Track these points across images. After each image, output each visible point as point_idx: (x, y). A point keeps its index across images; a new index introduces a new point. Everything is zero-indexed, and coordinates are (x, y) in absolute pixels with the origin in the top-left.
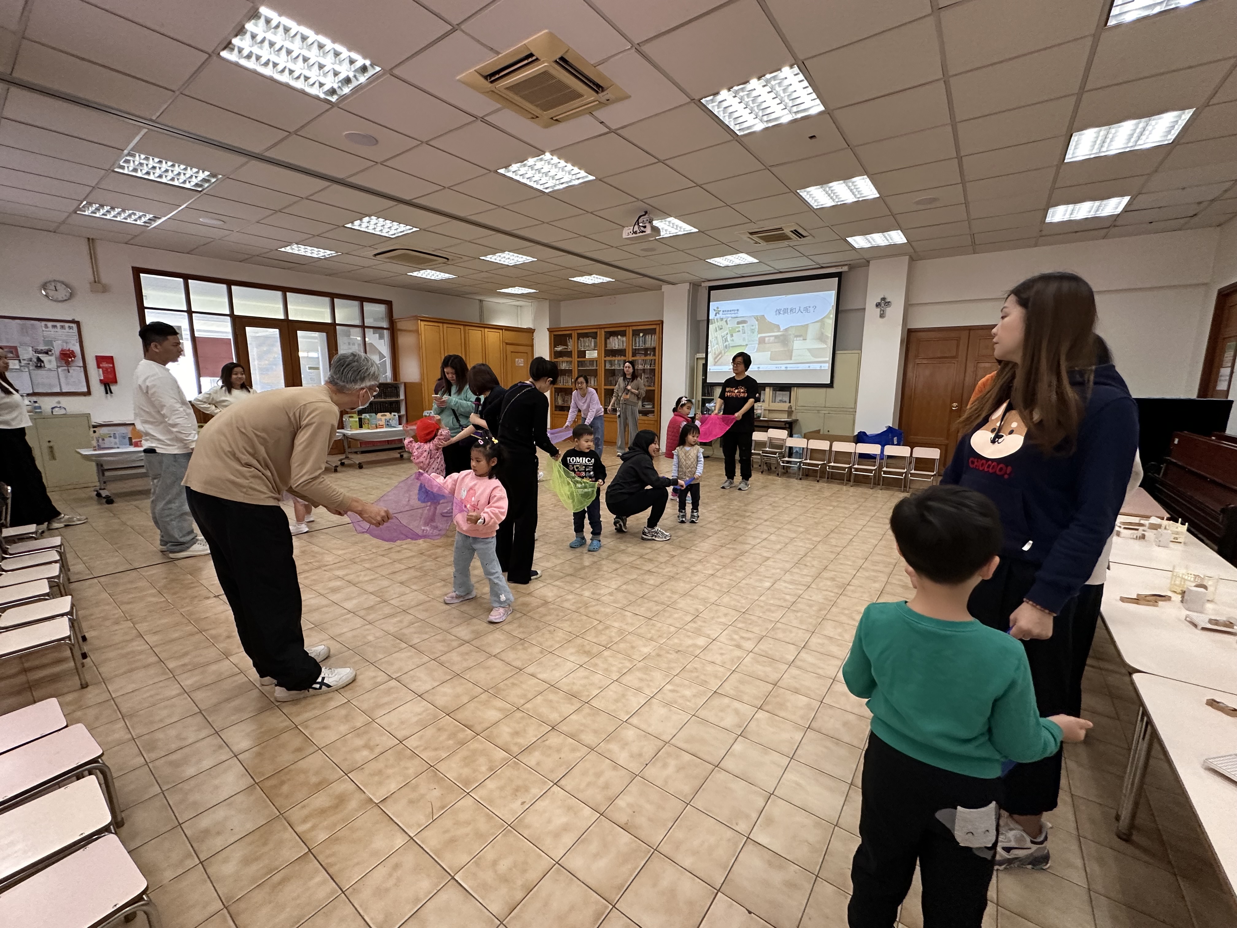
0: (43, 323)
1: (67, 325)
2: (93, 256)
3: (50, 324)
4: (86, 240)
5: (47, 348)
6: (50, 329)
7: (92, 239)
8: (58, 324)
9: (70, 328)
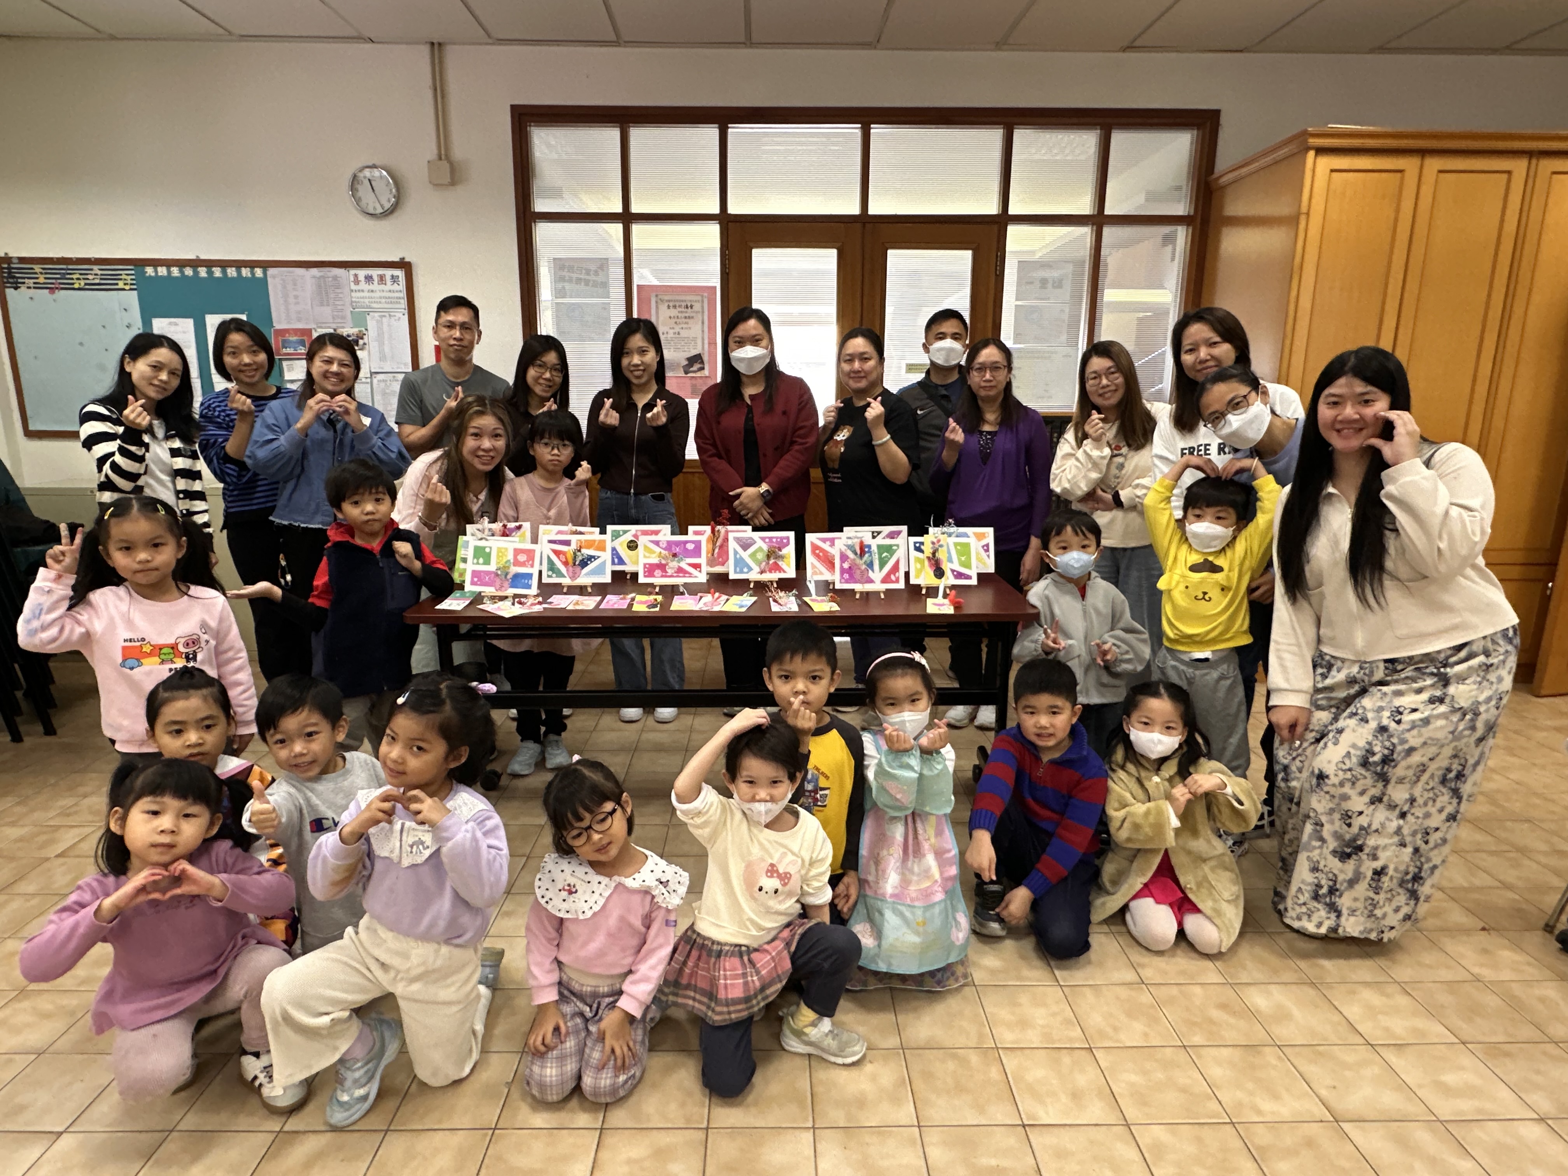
0: (353, 272)
1: (388, 273)
2: (439, 90)
3: (362, 273)
4: (426, 50)
5: (355, 331)
6: (363, 285)
7: (440, 44)
8: (375, 272)
9: (394, 279)
